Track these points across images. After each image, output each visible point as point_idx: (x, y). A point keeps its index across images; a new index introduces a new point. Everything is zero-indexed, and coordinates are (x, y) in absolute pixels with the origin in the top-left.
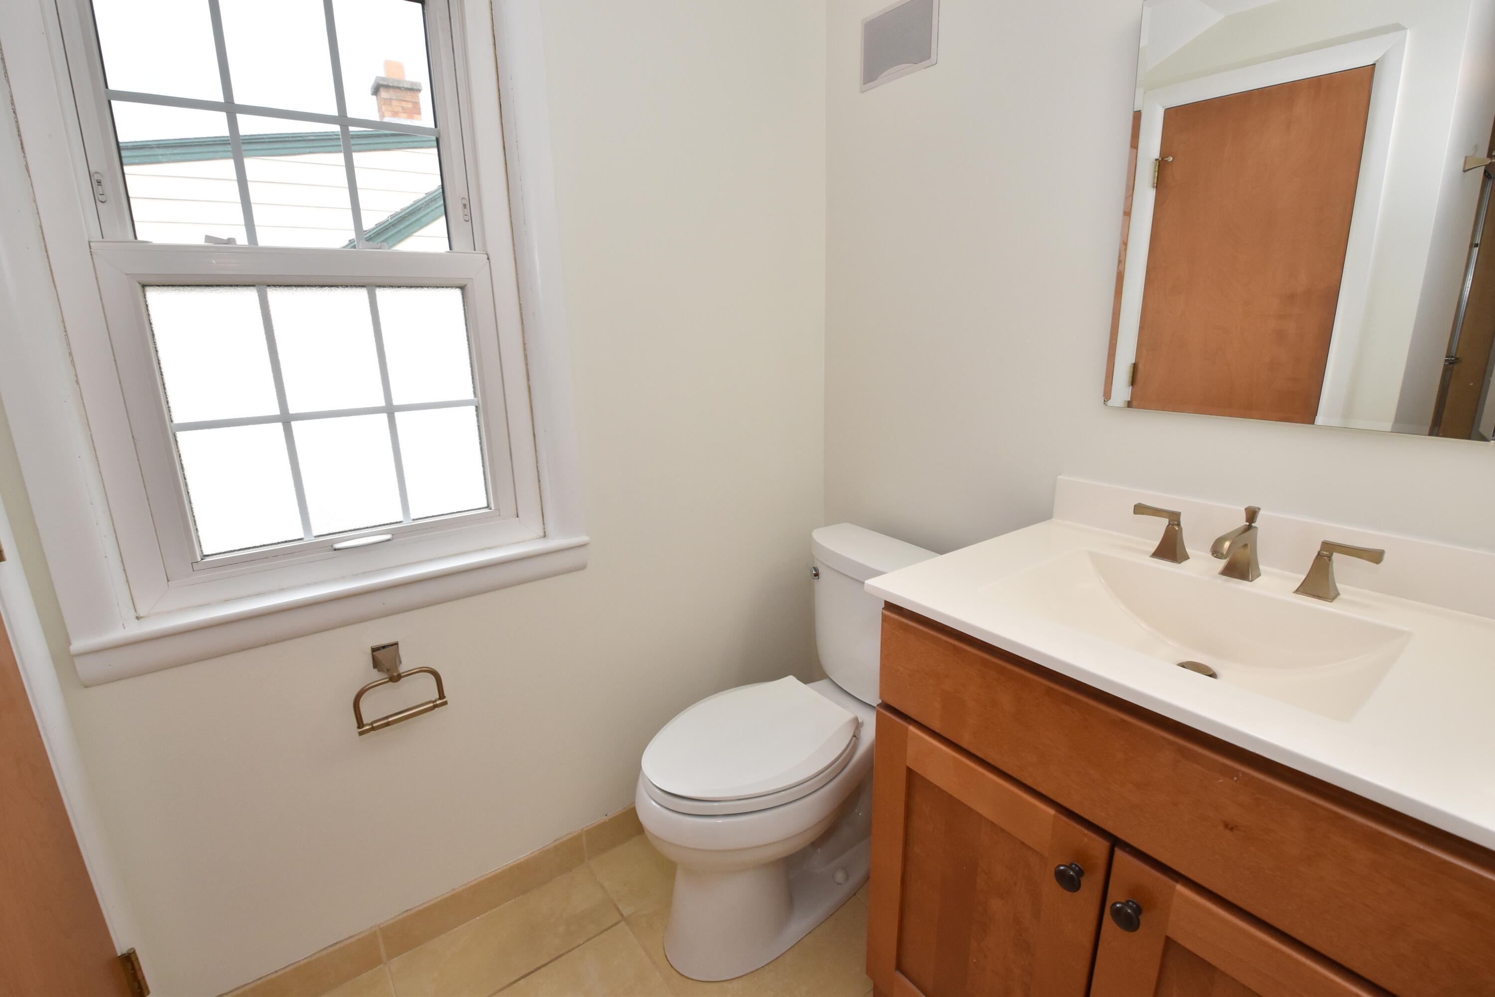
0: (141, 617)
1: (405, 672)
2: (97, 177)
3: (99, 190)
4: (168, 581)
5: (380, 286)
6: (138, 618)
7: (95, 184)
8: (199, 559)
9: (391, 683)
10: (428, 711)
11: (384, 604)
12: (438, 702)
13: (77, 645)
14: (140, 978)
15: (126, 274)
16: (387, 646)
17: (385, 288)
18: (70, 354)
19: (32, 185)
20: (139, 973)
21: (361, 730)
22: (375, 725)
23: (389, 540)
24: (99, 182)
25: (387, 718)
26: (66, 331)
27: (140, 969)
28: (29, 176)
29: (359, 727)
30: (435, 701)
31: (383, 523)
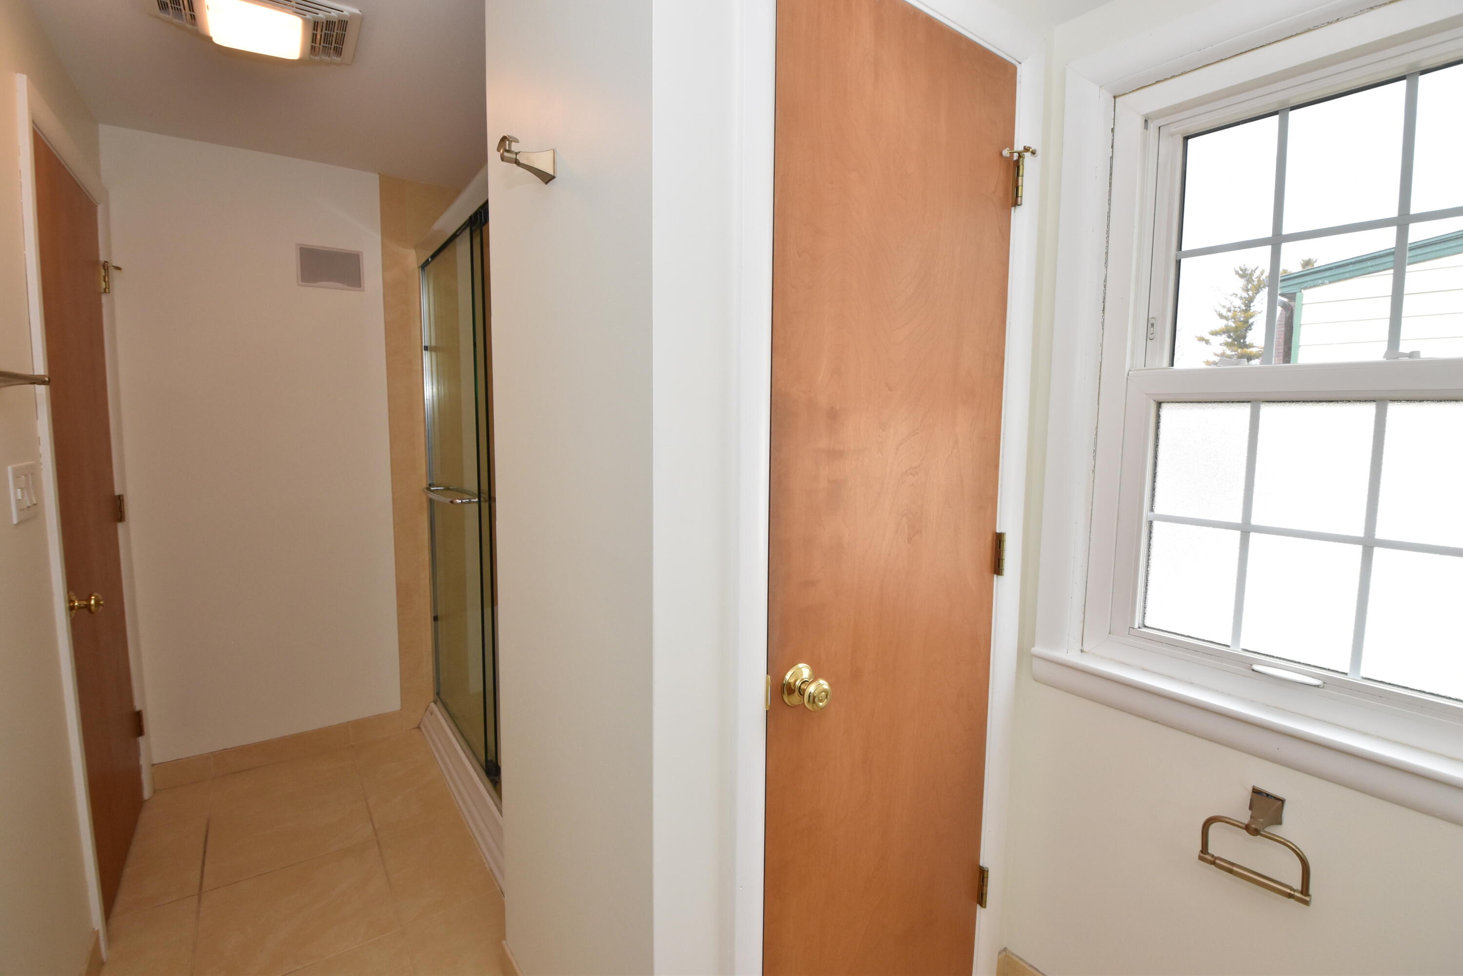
0: (1084, 652)
1: (1278, 836)
2: (1151, 321)
3: (1151, 330)
4: (1110, 634)
5: (1393, 401)
6: (1082, 651)
7: (1150, 325)
8: (1136, 626)
9: (1245, 831)
10: (1278, 893)
11: (1278, 749)
12: (1297, 894)
13: (1038, 650)
14: (984, 892)
15: (1146, 394)
16: (1272, 796)
17: (1399, 403)
18: (1095, 451)
19: (1103, 335)
20: (985, 888)
21: (1202, 855)
22: (1217, 861)
23: (1318, 686)
24: (1152, 325)
25: (1233, 864)
26: (1097, 435)
27: (987, 886)
28: (1103, 329)
29: (1202, 852)
30: (1295, 891)
31: (1298, 661)
